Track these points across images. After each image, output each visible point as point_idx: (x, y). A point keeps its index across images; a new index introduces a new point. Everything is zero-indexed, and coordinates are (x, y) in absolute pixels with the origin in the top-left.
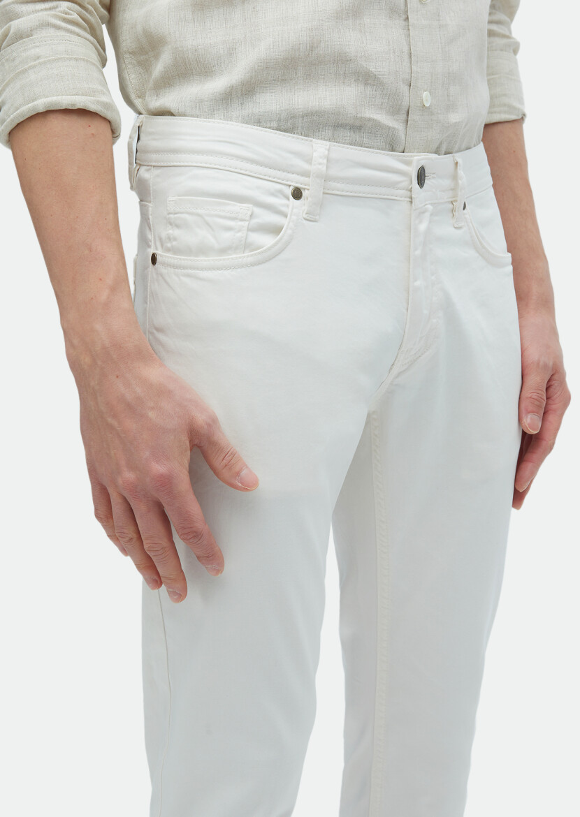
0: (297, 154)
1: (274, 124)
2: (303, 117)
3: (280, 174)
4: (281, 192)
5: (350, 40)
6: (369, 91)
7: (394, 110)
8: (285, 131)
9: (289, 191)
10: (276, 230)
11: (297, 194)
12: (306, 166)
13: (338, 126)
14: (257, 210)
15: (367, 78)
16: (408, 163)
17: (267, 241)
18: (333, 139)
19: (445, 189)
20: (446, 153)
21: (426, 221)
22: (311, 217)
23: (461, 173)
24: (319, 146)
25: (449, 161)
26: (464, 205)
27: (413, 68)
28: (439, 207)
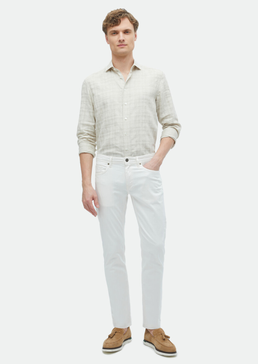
1: (106, 155)
3: (107, 161)
4: (106, 164)
5: (114, 142)
6: (117, 149)
7: (122, 151)
10: (105, 169)
11: (108, 164)
13: (114, 154)
14: (103, 167)
15: (116, 147)
17: (104, 171)
18: (113, 156)
19: (134, 162)
20: (134, 156)
21: (128, 167)
22: (110, 167)
23: (137, 160)
24: (111, 157)
25: (134, 158)
26: (140, 164)
27: (124, 145)
28: (132, 165)
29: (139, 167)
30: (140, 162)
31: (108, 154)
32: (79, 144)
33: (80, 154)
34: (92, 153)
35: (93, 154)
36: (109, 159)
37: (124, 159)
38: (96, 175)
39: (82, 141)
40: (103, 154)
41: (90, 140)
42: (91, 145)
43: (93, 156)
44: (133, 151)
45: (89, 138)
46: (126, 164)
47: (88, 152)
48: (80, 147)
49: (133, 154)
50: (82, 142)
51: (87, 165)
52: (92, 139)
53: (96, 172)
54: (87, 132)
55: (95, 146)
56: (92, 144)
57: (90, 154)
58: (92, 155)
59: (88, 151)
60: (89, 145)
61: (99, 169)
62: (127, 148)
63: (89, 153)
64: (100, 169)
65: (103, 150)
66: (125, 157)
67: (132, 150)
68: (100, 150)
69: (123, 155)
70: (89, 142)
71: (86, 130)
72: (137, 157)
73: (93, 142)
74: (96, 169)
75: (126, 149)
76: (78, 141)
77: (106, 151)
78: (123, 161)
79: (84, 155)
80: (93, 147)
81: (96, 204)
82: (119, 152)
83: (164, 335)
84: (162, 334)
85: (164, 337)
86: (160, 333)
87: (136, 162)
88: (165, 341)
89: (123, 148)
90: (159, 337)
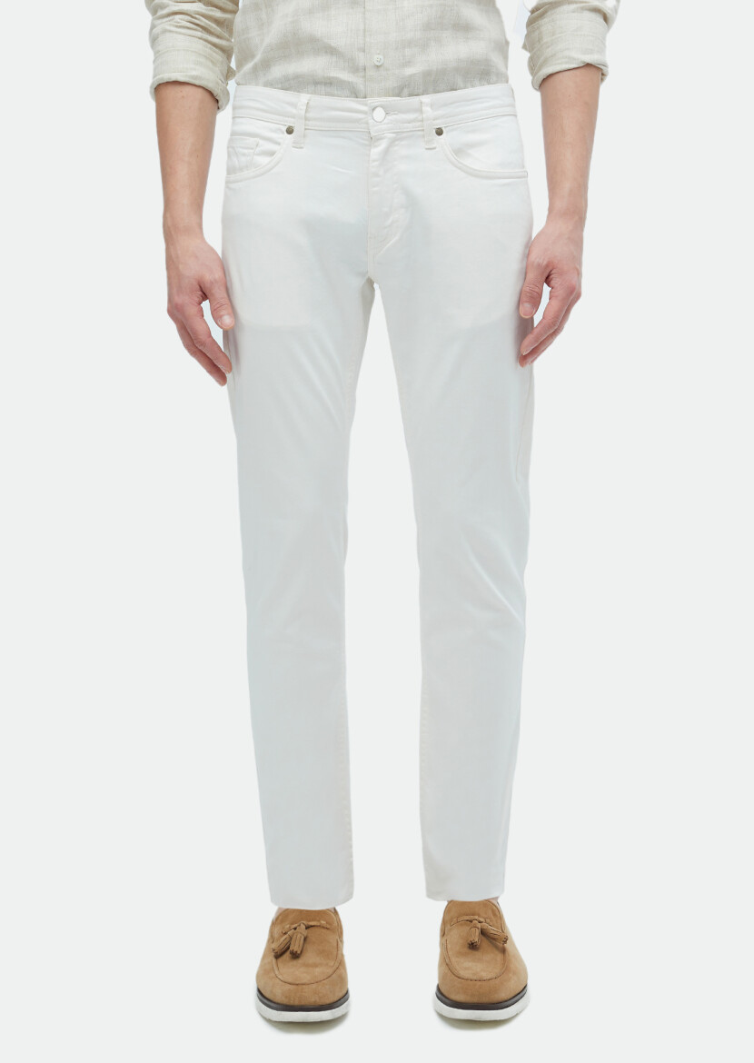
0: (289, 104)
1: (280, 86)
2: (294, 79)
3: (281, 118)
4: (280, 130)
5: (317, 26)
6: (334, 59)
7: (355, 69)
8: (286, 89)
9: (284, 129)
10: (272, 154)
11: (290, 131)
12: (294, 111)
13: (316, 83)
14: (261, 142)
15: (331, 51)
16: (366, 105)
17: (264, 160)
18: (314, 93)
19: (410, 121)
20: (410, 95)
21: (383, 145)
22: (297, 145)
23: (427, 109)
24: (304, 98)
25: (415, 100)
26: (439, 132)
27: (368, 40)
28: (405, 135)
29: (434, 146)
30: (439, 124)
31: (294, 84)
32: (154, 40)
33: (159, 89)
34: (210, 86)
35: (217, 91)
36: (294, 105)
37: (364, 108)
38: (227, 182)
39: (168, 28)
40: (266, 84)
41: (204, 22)
42: (208, 49)
43: (214, 100)
44: (409, 71)
45: (203, 16)
46: (373, 134)
47: (193, 77)
48: (157, 54)
49: (407, 88)
50: (165, 31)
51: (185, 139)
52: (217, 22)
53: (231, 170)
55: (227, 53)
56: (214, 45)
57: (200, 90)
58: (211, 93)
59: (194, 73)
60: (199, 46)
61: (244, 155)
62: (381, 57)
63: (197, 83)
64: (246, 151)
65: (266, 64)
66: (369, 100)
67: (405, 66)
68: (249, 66)
69: (362, 87)
70: (199, 34)
72: (426, 99)
73: (218, 37)
74: (229, 156)
75: (377, 58)
76: (153, 27)
77: (278, 71)
78: (361, 116)
79: (171, 92)
80: (218, 56)
81: (222, 313)
82: (345, 76)
83: (479, 925)
84: (471, 921)
85: (477, 934)
86: (467, 918)
87: (422, 121)
88: (474, 952)
89: (361, 54)
90: (457, 934)
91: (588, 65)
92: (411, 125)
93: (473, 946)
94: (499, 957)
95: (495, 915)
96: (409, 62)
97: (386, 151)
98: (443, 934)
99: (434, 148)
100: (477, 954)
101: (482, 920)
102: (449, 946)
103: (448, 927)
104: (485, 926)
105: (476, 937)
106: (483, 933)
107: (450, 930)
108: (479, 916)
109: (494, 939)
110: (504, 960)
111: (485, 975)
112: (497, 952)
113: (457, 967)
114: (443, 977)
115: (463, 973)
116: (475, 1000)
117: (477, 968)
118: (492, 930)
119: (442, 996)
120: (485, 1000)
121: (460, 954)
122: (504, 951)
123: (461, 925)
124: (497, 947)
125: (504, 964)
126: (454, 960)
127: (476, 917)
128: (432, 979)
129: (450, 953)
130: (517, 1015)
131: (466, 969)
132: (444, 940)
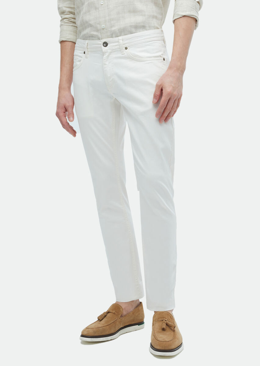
3: (83, 49)
4: (82, 53)
10: (80, 61)
11: (84, 53)
14: (78, 57)
17: (79, 63)
19: (116, 46)
21: (107, 54)
22: (86, 57)
23: (121, 41)
24: (87, 41)
25: (117, 38)
26: (126, 48)
27: (100, 20)
28: (114, 50)
29: (124, 53)
30: (126, 46)
36: (85, 44)
37: (100, 43)
44: (113, 29)
46: (104, 51)
49: (114, 34)
54: (68, 10)
61: (75, 62)
63: (69, 40)
66: (102, 40)
67: (111, 27)
71: (67, 6)
72: (120, 38)
75: (103, 26)
77: (82, 34)
78: (100, 45)
81: (70, 116)
82: (95, 33)
83: (165, 322)
84: (163, 321)
85: (165, 325)
86: (161, 319)
87: (119, 45)
88: (164, 331)
89: (99, 25)
90: (157, 325)
91: (184, 16)
92: (116, 47)
93: (163, 329)
94: (172, 333)
95: (171, 318)
96: (113, 26)
97: (108, 56)
98: (153, 325)
99: (124, 54)
100: (165, 332)
101: (166, 320)
102: (155, 329)
103: (155, 322)
104: (168, 322)
105: (164, 326)
106: (167, 324)
107: (155, 323)
108: (166, 319)
109: (171, 326)
110: (174, 334)
111: (167, 340)
112: (172, 331)
113: (157, 337)
114: (152, 340)
115: (159, 339)
116: (163, 349)
117: (165, 337)
118: (170, 323)
119: (152, 347)
120: (167, 349)
121: (159, 332)
122: (174, 331)
123: (159, 322)
124: (171, 329)
125: (174, 336)
126: (156, 334)
127: (164, 319)
128: (149, 341)
129: (155, 332)
130: (178, 354)
131: (160, 337)
132: (153, 327)
